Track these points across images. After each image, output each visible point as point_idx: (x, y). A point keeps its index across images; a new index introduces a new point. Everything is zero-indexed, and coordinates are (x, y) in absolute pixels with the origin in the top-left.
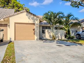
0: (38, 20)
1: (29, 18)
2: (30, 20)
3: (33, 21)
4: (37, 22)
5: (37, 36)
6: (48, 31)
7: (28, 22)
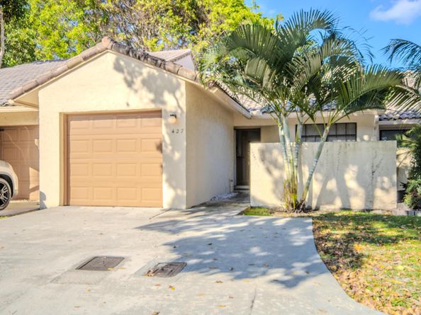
0: (178, 86)
1: (130, 84)
2: (136, 91)
3: (151, 96)
4: (176, 101)
5: (174, 188)
6: (263, 153)
7: (123, 108)
